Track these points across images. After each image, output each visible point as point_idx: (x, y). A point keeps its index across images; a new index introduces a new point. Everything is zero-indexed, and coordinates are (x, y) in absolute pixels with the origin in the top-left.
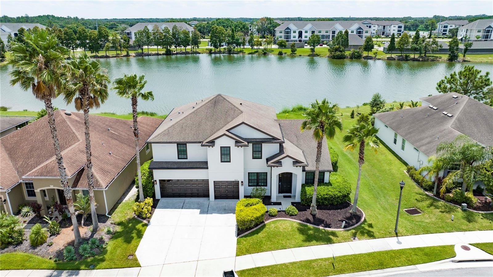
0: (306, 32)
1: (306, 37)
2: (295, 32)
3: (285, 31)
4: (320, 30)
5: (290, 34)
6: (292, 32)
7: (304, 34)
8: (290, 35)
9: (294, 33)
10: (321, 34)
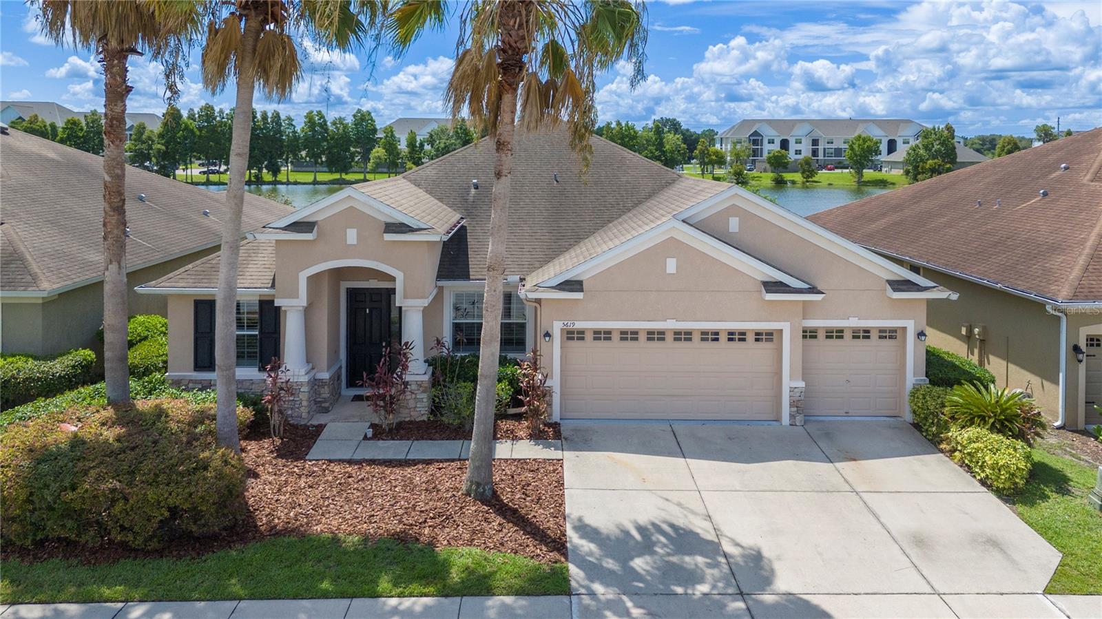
0: (798, 142)
1: (798, 152)
2: (771, 142)
3: (750, 140)
4: (830, 137)
5: (762, 145)
6: (765, 141)
7: (793, 147)
8: (762, 149)
9: (769, 143)
10: (833, 146)
